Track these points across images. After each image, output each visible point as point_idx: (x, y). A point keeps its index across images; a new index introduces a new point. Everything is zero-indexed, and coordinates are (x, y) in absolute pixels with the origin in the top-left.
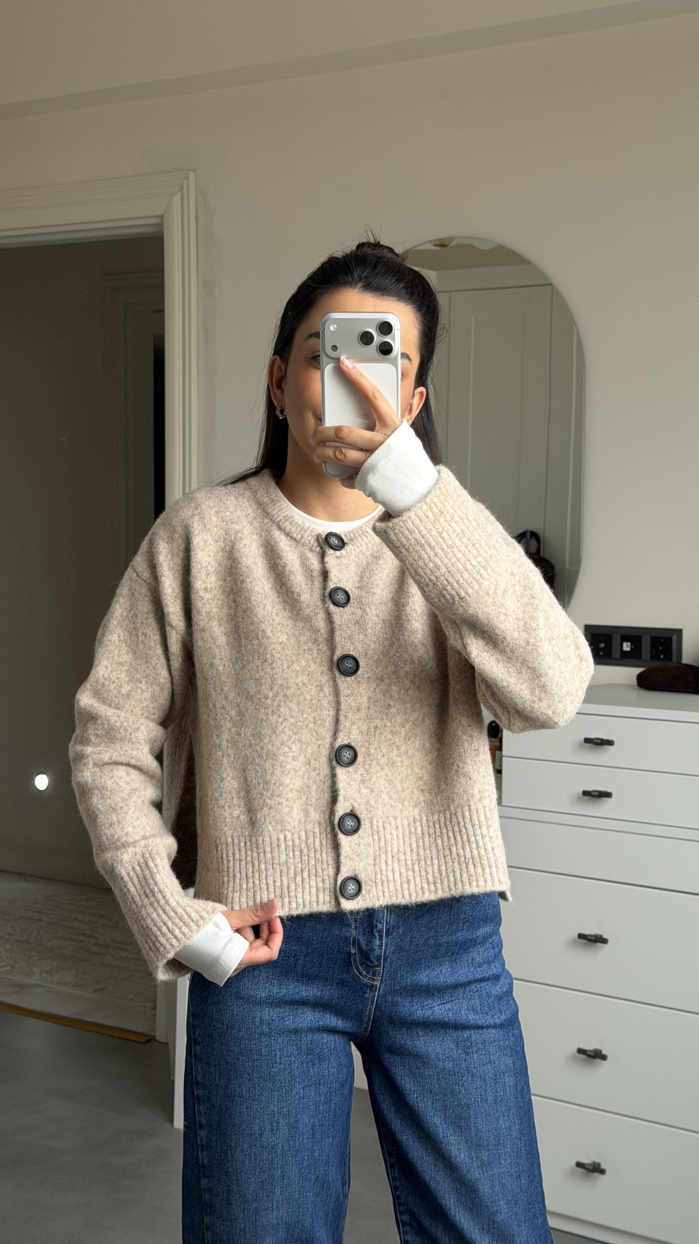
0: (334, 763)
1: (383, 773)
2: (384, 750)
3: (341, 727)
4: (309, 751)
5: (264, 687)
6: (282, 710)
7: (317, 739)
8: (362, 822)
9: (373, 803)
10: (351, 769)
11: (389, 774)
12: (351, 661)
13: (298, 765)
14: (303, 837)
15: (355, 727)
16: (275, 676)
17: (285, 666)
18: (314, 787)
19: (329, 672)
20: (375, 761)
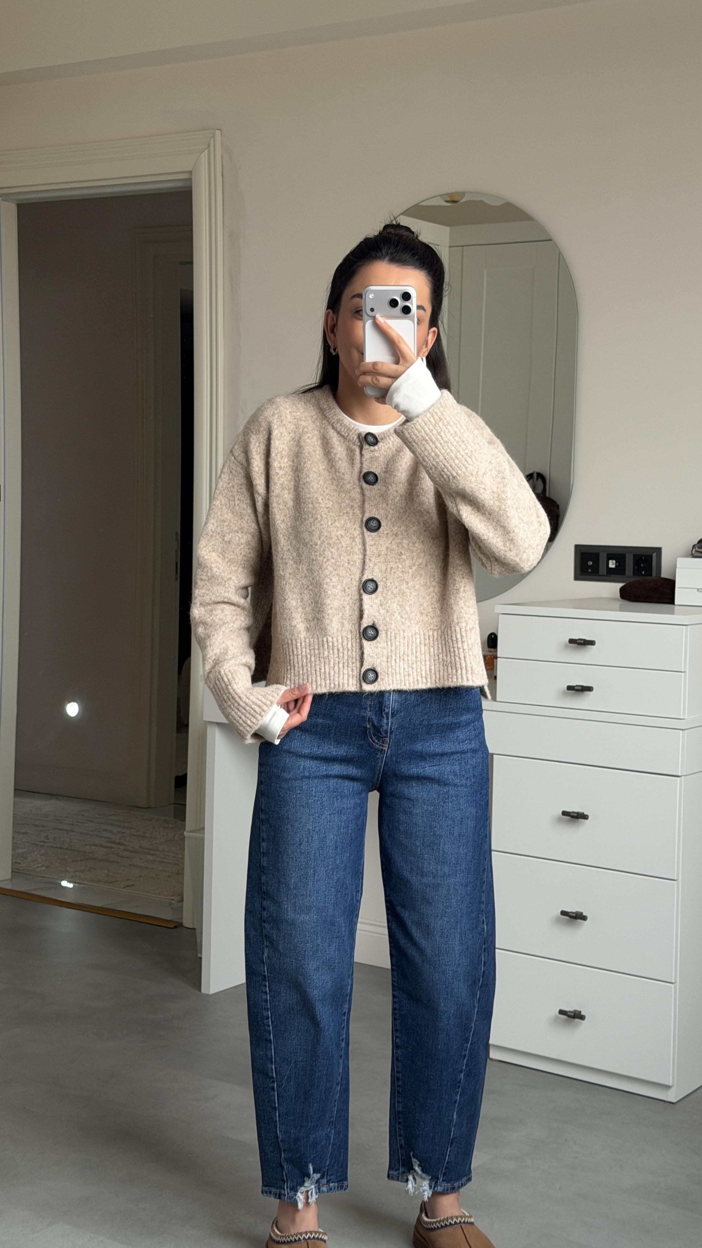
0: (362, 591)
1: (396, 600)
2: (397, 584)
3: (367, 567)
4: (344, 582)
5: (314, 537)
6: (326, 553)
7: (350, 575)
8: (380, 633)
9: (388, 619)
10: (373, 596)
11: (401, 600)
12: (375, 522)
13: (337, 591)
14: (340, 641)
15: (376, 567)
16: (323, 530)
17: (330, 523)
18: (348, 607)
19: (360, 529)
20: (390, 591)
